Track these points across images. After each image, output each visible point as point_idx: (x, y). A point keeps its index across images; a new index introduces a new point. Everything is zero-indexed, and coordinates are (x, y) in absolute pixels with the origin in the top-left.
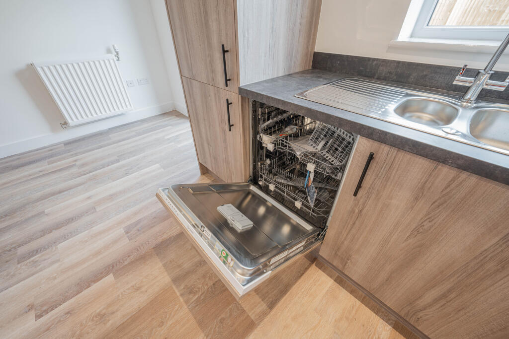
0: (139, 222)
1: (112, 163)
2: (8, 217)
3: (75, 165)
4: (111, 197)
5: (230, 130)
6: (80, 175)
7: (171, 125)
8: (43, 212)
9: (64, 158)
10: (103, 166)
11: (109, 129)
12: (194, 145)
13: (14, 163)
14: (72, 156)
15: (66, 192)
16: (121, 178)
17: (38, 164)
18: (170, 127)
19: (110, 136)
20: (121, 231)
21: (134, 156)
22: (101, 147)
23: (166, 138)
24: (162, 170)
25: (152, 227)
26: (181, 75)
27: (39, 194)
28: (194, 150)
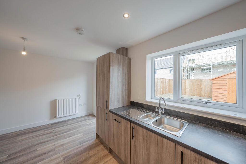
0: (69, 155)
1: (66, 132)
2: (24, 151)
3: (53, 132)
4: (62, 145)
5: (106, 121)
6: (54, 136)
7: (89, 119)
8: (37, 150)
9: (50, 130)
10: (62, 133)
11: (68, 120)
12: (95, 127)
13: (32, 130)
14: (53, 129)
15: (47, 142)
16: (68, 138)
17: (41, 131)
18: (89, 120)
19: (68, 122)
20: (62, 159)
21: (74, 130)
22: (63, 126)
23: (87, 124)
24: (83, 136)
25: (73, 158)
26: (96, 105)
27: (37, 142)
28: (95, 129)
